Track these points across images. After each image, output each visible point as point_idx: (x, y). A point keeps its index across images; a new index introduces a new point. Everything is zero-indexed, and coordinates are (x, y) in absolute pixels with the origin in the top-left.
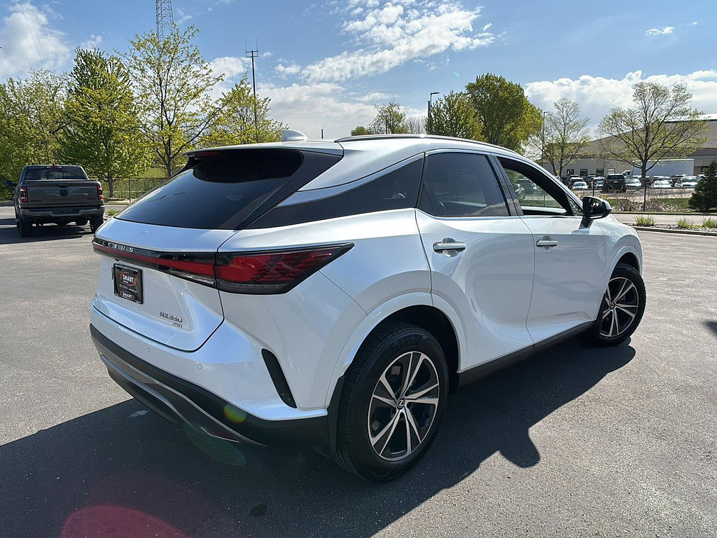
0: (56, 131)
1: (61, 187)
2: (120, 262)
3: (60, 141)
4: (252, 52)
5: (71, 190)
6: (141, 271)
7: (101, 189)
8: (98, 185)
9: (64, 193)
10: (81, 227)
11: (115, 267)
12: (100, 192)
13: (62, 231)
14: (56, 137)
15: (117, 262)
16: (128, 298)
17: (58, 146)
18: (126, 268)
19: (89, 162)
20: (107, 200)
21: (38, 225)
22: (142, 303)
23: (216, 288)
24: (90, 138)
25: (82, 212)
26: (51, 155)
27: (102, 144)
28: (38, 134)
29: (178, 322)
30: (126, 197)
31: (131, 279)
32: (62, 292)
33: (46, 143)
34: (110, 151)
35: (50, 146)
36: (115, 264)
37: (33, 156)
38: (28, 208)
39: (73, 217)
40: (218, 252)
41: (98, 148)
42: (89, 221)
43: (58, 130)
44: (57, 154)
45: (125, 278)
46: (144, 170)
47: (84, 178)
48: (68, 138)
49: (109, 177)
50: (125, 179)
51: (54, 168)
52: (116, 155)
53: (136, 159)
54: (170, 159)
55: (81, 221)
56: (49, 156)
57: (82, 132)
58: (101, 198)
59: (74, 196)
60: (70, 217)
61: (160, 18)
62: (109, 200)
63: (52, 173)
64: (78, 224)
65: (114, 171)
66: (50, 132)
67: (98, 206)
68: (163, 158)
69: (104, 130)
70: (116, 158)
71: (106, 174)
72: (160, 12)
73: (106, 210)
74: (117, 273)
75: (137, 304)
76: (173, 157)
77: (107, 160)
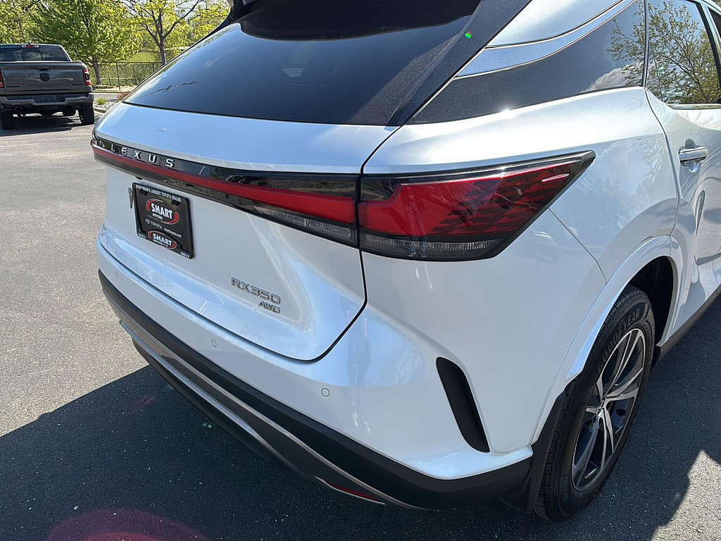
0: (29, 7)
1: (40, 70)
2: (144, 181)
3: (34, 19)
5: (52, 74)
6: (187, 200)
7: (88, 73)
8: (83, 69)
9: (45, 78)
10: (70, 117)
11: (135, 189)
12: (86, 77)
13: (47, 122)
14: (30, 14)
15: (137, 181)
16: (164, 245)
17: (34, 25)
18: (158, 193)
19: (70, 44)
20: (95, 88)
21: (19, 115)
22: (192, 256)
23: (357, 247)
24: (68, 15)
25: (68, 100)
26: (26, 35)
27: (82, 22)
28: (10, 11)
29: (271, 302)
30: (114, 85)
31: (167, 213)
32: (54, 198)
33: (19, 21)
34: (92, 31)
35: (24, 25)
36: (134, 184)
37: (6, 36)
38: (6, 95)
39: (58, 106)
40: (362, 175)
41: (79, 28)
42: (77, 111)
43: (31, 5)
44: (34, 34)
45: (156, 209)
46: (131, 54)
47: (66, 59)
48: (43, 15)
49: (95, 61)
50: (112, 64)
51: (30, 48)
52: (99, 36)
53: (123, 40)
54: (162, 38)
55: (69, 110)
56: (25, 36)
57: (58, 8)
58: (88, 84)
59: (56, 81)
60: (54, 106)
62: (97, 87)
63: (29, 54)
64: (65, 114)
65: (99, 54)
66: (23, 8)
67: (86, 94)
68: (155, 38)
69: (83, 6)
70: (99, 40)
71: (91, 58)
73: (95, 99)
74: (139, 198)
75: (183, 258)
76: (165, 36)
77: (90, 42)
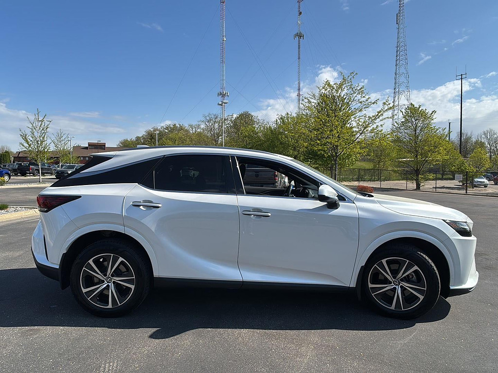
4: (462, 75)
61: (398, 62)
72: (398, 58)
